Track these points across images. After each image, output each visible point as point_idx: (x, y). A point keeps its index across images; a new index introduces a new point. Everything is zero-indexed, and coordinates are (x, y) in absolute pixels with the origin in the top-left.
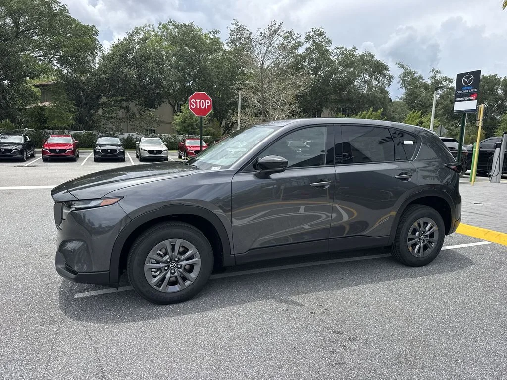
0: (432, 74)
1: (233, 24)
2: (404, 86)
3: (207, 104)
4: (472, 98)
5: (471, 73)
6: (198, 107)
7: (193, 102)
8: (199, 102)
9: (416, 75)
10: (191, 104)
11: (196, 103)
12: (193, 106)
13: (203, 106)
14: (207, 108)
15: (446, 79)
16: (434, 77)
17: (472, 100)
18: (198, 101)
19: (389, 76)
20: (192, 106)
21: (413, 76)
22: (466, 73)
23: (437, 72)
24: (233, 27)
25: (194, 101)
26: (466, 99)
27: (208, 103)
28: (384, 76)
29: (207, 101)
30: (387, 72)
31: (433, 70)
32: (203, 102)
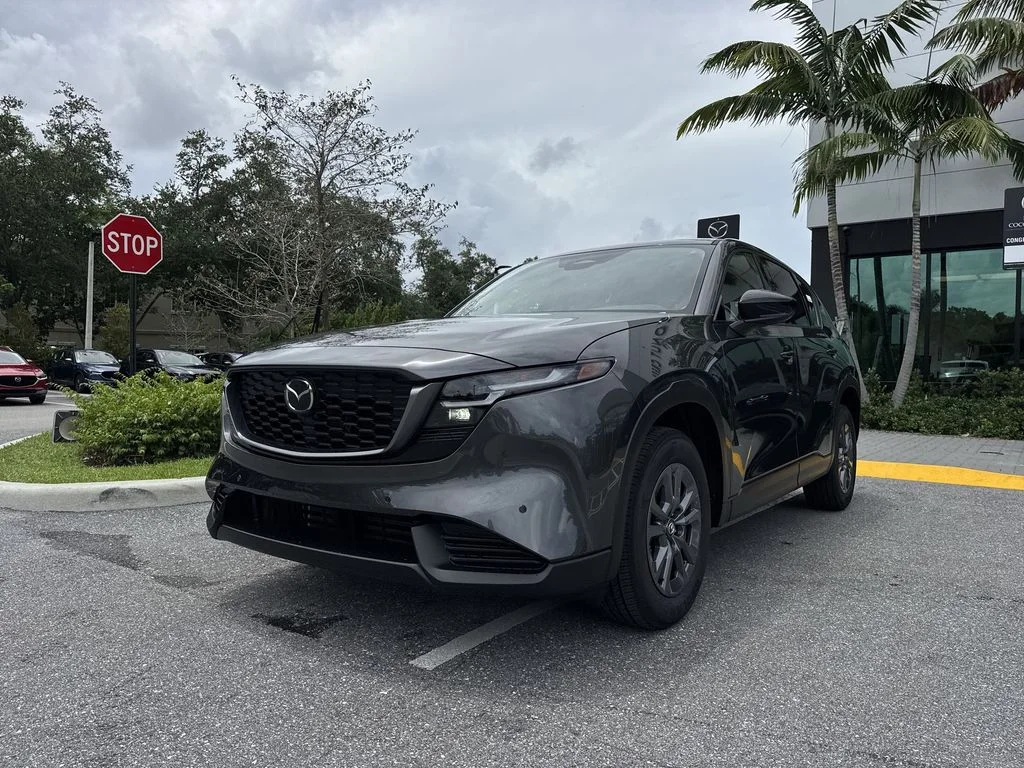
1: (59, 92)
2: (422, 265)
3: (149, 246)
5: (721, 218)
6: (126, 251)
7: (113, 236)
8: (130, 240)
9: (439, 248)
10: (108, 242)
11: (121, 240)
12: (114, 246)
13: (138, 249)
14: (148, 254)
15: (485, 259)
16: (466, 254)
18: (126, 236)
19: (397, 243)
20: (109, 247)
21: (434, 248)
22: (715, 219)
23: (470, 245)
24: (63, 99)
25: (117, 236)
27: (152, 243)
28: (391, 242)
29: (149, 238)
30: (394, 236)
31: (465, 241)
32: (138, 240)
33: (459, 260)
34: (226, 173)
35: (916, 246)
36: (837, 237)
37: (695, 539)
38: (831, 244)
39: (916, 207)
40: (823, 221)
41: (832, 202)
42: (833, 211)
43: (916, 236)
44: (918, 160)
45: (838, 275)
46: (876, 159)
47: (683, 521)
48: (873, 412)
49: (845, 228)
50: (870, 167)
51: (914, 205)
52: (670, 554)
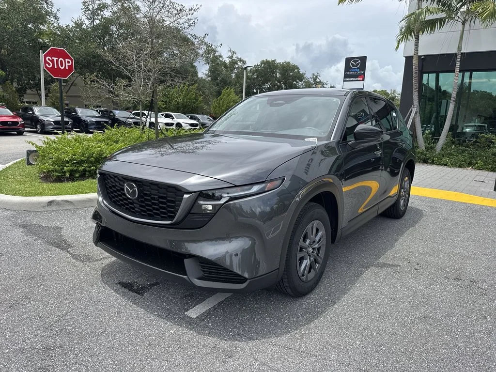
0: (230, 54)
2: (208, 63)
3: (67, 64)
4: (360, 79)
5: (357, 58)
6: (56, 67)
7: (49, 59)
8: (57, 61)
9: (217, 54)
10: (46, 62)
11: (52, 61)
12: (49, 65)
13: (62, 66)
14: (67, 68)
16: (231, 57)
17: (359, 80)
18: (55, 59)
20: (47, 65)
21: (214, 54)
22: (354, 58)
23: (234, 52)
25: (51, 59)
26: (354, 79)
27: (68, 62)
29: (67, 60)
31: (230, 51)
32: (61, 61)
33: (227, 61)
34: (107, 14)
35: (457, 69)
36: (417, 64)
37: (322, 254)
38: (414, 67)
39: (459, 48)
40: (411, 53)
41: (417, 45)
42: (417, 49)
43: (458, 65)
44: (464, 23)
45: (416, 83)
46: (441, 21)
47: (317, 246)
48: (425, 155)
49: (423, 57)
50: (438, 26)
51: (458, 48)
52: (309, 262)
